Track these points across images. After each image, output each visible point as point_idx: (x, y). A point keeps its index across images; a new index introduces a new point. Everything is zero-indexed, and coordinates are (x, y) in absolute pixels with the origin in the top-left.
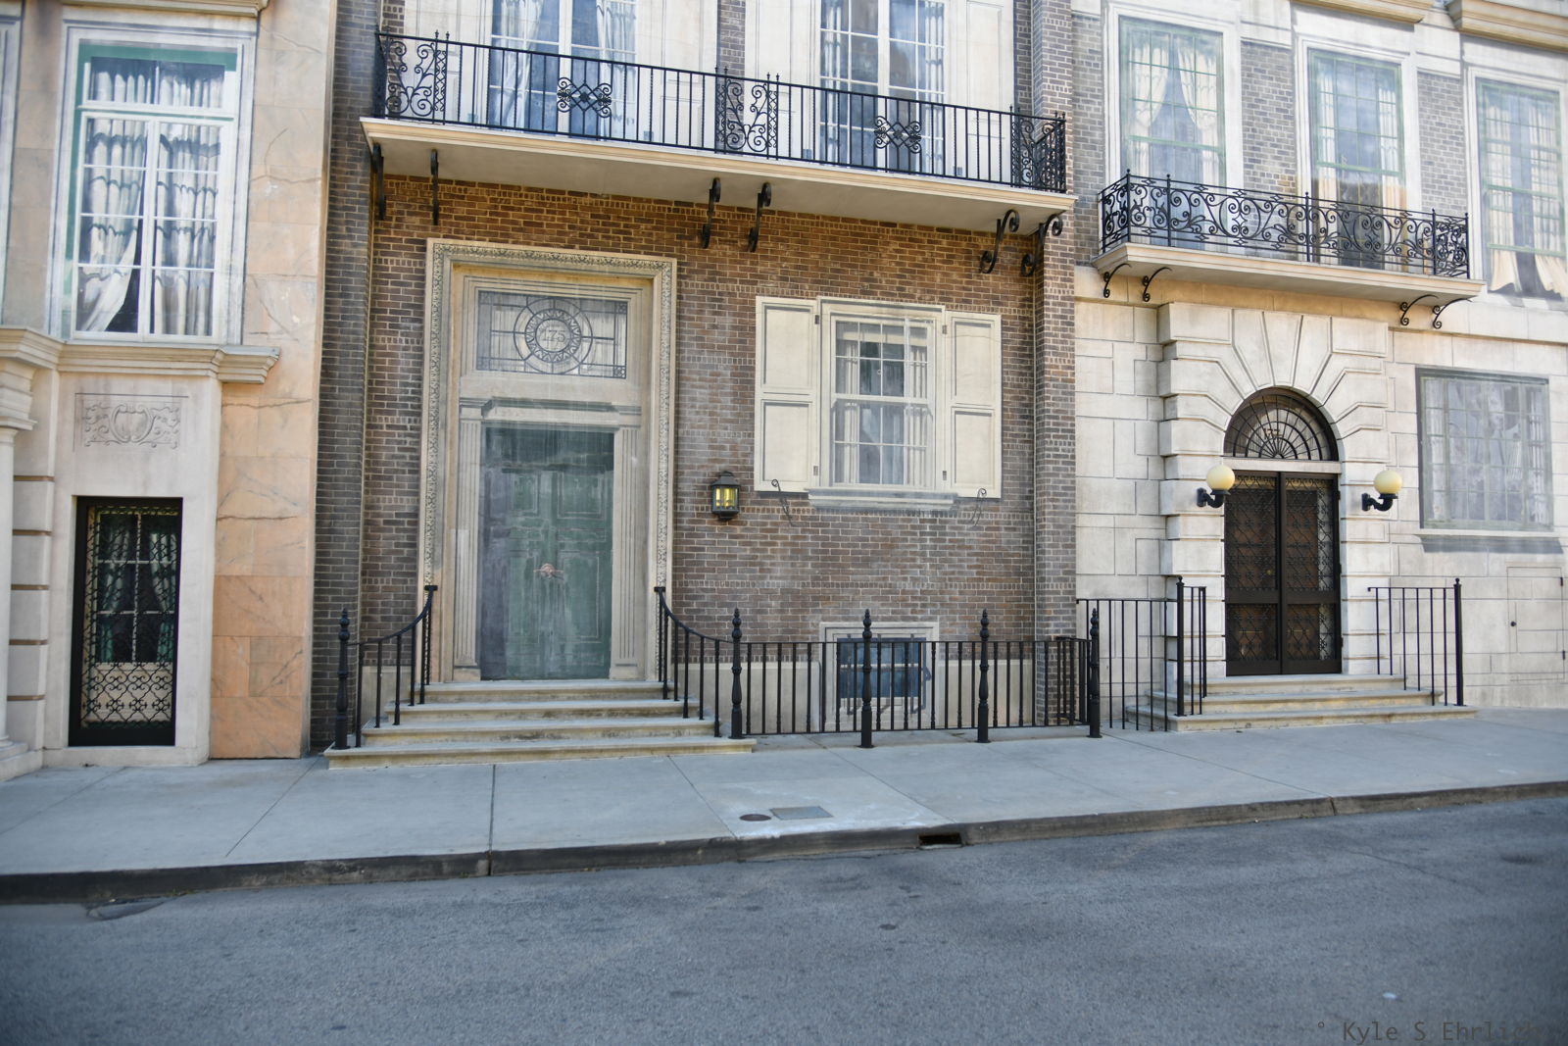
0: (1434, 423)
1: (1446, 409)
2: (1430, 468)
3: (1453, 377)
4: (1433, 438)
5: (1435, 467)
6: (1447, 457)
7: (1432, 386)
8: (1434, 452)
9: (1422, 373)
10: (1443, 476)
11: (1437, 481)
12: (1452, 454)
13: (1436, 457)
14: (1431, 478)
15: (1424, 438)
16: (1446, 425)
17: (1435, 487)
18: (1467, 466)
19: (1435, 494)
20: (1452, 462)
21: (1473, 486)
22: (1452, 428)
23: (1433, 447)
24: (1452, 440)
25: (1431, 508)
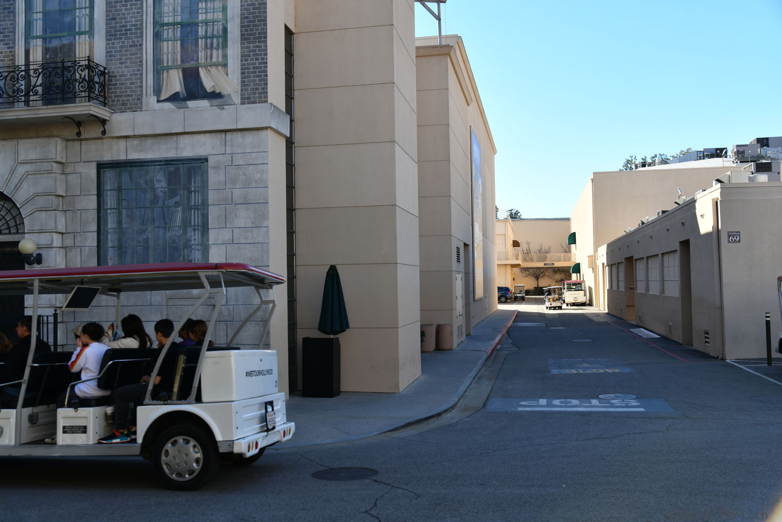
0: (110, 200)
1: (119, 190)
2: (107, 232)
3: (127, 167)
4: (109, 211)
5: (110, 231)
6: (120, 222)
7: (109, 176)
8: (109, 220)
9: (101, 167)
10: (117, 236)
11: (111, 239)
12: (124, 221)
13: (111, 223)
14: (107, 239)
15: (102, 211)
16: (119, 201)
17: (110, 244)
18: (135, 228)
19: (109, 249)
20: (124, 226)
21: (139, 242)
22: (124, 204)
23: (109, 217)
24: (124, 211)
25: (107, 259)
